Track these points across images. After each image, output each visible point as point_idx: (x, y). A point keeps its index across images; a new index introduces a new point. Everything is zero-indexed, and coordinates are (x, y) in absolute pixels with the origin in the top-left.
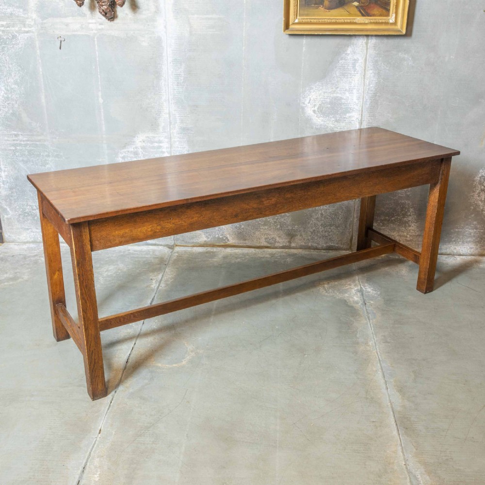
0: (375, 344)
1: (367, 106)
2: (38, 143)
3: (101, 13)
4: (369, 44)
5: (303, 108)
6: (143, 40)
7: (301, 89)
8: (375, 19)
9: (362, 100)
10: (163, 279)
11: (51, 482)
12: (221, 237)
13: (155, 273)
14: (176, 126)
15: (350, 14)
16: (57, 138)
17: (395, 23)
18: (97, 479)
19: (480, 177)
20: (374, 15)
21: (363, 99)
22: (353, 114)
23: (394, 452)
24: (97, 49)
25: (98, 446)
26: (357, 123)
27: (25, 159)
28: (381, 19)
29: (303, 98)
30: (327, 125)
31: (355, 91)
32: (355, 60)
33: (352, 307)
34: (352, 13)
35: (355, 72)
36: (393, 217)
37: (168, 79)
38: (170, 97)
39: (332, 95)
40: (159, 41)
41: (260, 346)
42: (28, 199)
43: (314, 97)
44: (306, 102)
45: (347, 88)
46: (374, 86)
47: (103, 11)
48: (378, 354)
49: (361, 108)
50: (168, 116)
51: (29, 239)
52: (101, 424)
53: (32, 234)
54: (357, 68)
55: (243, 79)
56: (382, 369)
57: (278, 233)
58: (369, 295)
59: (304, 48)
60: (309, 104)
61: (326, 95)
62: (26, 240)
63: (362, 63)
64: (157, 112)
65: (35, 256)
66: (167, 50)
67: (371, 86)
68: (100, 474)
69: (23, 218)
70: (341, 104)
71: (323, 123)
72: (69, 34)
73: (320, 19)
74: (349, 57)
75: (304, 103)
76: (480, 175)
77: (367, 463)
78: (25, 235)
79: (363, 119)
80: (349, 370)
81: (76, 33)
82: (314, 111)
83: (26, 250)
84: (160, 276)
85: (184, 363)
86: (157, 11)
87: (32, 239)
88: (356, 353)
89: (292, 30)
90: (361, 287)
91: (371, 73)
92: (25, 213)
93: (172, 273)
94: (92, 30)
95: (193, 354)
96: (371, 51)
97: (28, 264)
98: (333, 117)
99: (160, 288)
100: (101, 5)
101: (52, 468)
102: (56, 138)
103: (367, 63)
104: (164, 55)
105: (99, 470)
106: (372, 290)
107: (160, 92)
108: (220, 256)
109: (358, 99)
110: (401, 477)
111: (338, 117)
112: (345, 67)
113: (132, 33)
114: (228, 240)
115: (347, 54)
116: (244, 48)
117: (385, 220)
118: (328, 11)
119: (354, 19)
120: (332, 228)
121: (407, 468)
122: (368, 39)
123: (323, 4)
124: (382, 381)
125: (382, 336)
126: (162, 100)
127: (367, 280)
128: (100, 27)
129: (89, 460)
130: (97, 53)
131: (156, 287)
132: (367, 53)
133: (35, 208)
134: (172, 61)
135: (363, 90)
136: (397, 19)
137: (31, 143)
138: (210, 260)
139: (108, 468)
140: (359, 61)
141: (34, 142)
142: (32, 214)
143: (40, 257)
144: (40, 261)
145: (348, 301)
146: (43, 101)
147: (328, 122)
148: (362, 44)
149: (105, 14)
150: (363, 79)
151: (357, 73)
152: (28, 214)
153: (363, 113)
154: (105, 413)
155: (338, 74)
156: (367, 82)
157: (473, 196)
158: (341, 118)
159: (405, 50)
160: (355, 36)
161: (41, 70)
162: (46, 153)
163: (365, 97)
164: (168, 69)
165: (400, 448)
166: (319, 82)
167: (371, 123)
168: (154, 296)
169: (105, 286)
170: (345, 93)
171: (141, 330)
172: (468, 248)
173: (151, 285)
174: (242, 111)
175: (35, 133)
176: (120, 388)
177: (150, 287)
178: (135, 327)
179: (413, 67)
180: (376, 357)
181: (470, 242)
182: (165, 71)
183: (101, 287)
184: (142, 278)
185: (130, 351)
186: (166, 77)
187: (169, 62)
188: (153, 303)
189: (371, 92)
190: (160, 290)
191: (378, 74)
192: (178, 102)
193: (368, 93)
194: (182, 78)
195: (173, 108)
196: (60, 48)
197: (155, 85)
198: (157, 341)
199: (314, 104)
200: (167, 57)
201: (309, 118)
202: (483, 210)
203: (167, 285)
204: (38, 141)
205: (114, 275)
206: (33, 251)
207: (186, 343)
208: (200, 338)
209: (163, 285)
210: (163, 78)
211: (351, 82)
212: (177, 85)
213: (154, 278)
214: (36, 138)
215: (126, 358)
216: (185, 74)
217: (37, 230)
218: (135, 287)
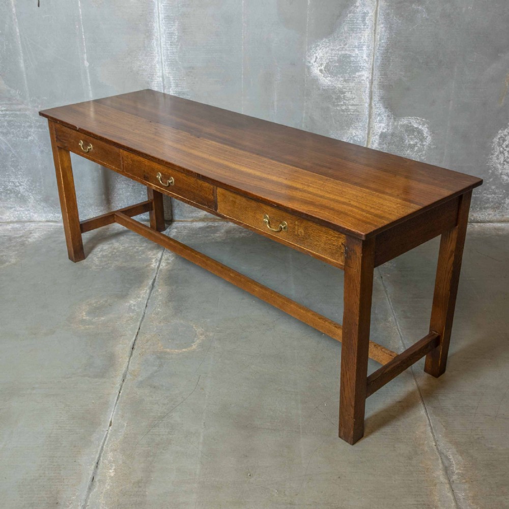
0: (395, 319)
1: (378, 64)
2: (18, 113)
5: (309, 68)
7: (307, 46)
9: (372, 57)
10: (163, 257)
11: (64, 479)
13: (154, 252)
14: (171, 90)
16: (40, 106)
18: (112, 475)
19: (499, 139)
21: (374, 56)
22: (363, 73)
23: (422, 433)
24: (79, 5)
25: (110, 439)
26: (368, 83)
27: (5, 131)
29: (309, 56)
30: (335, 85)
31: (365, 48)
32: (364, 13)
35: (365, 27)
37: (160, 39)
38: (163, 59)
39: (340, 53)
41: (274, 326)
42: (10, 175)
43: (321, 55)
44: (312, 61)
45: (356, 44)
46: (385, 41)
48: (398, 330)
49: (371, 66)
50: (161, 79)
51: (12, 219)
52: (111, 415)
53: (16, 213)
54: (367, 22)
55: (243, 37)
58: (384, 267)
59: (309, 1)
60: (316, 63)
61: (334, 52)
62: (9, 220)
63: (372, 16)
64: (149, 75)
65: (21, 237)
66: (158, 6)
67: (383, 41)
68: (115, 469)
69: (5, 196)
70: (350, 62)
71: (330, 83)
74: (358, 10)
75: (310, 62)
76: (499, 136)
77: (396, 446)
78: (8, 214)
79: (374, 79)
82: (321, 71)
83: (10, 231)
84: (159, 255)
85: (194, 347)
87: (16, 219)
88: (375, 330)
91: (382, 28)
92: (7, 190)
95: (202, 337)
96: (382, 3)
97: (14, 246)
98: (342, 77)
99: (161, 267)
101: (63, 465)
102: (37, 107)
103: (378, 16)
104: (155, 11)
105: (114, 465)
107: (151, 53)
108: (223, 231)
109: (368, 56)
110: (432, 458)
111: (347, 76)
112: (354, 21)
115: (355, 6)
121: (438, 449)
125: (402, 311)
126: (155, 62)
129: (102, 455)
130: (80, 10)
131: (156, 267)
132: (377, 7)
133: (18, 184)
134: (165, 18)
135: (373, 46)
137: (12, 112)
138: (212, 235)
139: (123, 463)
140: (369, 15)
141: (14, 112)
142: (14, 191)
143: (26, 238)
144: (27, 242)
147: (336, 82)
150: (373, 34)
151: (367, 28)
152: (11, 191)
153: (374, 72)
154: (115, 404)
155: (346, 29)
156: (378, 37)
157: (491, 159)
158: (350, 77)
159: (418, 1)
161: (18, 30)
162: (28, 124)
163: (376, 54)
164: (159, 27)
165: (429, 428)
166: (326, 38)
167: (382, 82)
168: (156, 277)
169: (101, 267)
170: (354, 50)
171: (144, 313)
172: (486, 214)
173: (151, 264)
174: (242, 72)
175: (14, 102)
176: (128, 377)
177: (149, 267)
178: (137, 311)
179: (427, 19)
180: (397, 334)
181: (488, 208)
182: (157, 29)
183: (97, 269)
184: (140, 257)
185: (135, 336)
186: (158, 37)
187: (161, 20)
188: (155, 284)
189: (383, 49)
190: (161, 270)
191: (390, 28)
192: (173, 64)
193: (379, 49)
194: (176, 37)
195: (167, 70)
196: (39, 6)
197: (146, 45)
198: (162, 324)
199: (320, 62)
200: (159, 14)
201: (316, 78)
202: (501, 174)
203: (168, 263)
204: (18, 111)
205: (110, 255)
206: (18, 232)
207: (194, 325)
208: (209, 320)
209: (163, 264)
210: (154, 38)
211: (361, 38)
212: (171, 45)
213: (154, 257)
214: (15, 107)
215: (131, 344)
216: (179, 33)
217: (21, 209)
218: (133, 268)
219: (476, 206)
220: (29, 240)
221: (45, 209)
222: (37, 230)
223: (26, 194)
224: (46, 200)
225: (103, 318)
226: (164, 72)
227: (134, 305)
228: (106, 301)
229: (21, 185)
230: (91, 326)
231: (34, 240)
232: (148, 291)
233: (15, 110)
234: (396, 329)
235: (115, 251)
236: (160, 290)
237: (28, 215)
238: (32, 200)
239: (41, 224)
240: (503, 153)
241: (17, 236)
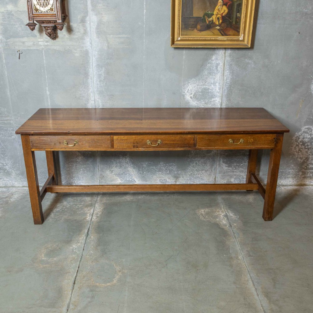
0: (243, 258)
1: (225, 94)
2: (6, 122)
3: (47, 35)
4: (226, 54)
5: (184, 96)
6: (76, 52)
7: (183, 83)
8: (231, 38)
10: (94, 213)
12: (130, 180)
13: (89, 208)
15: (214, 34)
16: (19, 118)
17: (243, 40)
19: (296, 137)
20: (230, 35)
21: (223, 89)
22: (216, 99)
24: (44, 58)
26: (219, 105)
28: (234, 38)
29: (184, 89)
30: (199, 106)
31: (217, 84)
32: (217, 64)
33: (223, 229)
34: (215, 33)
35: (218, 72)
36: (241, 164)
37: (93, 78)
38: (95, 90)
39: (202, 87)
40: (86, 53)
41: (166, 264)
42: (1, 159)
43: (191, 88)
44: (186, 92)
45: (212, 82)
46: (230, 80)
47: (48, 33)
48: (246, 266)
49: (221, 95)
50: (93, 102)
51: (2, 185)
53: (4, 181)
54: (219, 69)
55: (144, 77)
56: (251, 279)
57: (168, 176)
58: (232, 219)
59: (184, 56)
60: (188, 93)
61: (199, 87)
63: (222, 66)
64: (86, 100)
65: (6, 197)
66: (92, 58)
67: (228, 80)
70: (208, 93)
71: (197, 105)
72: (25, 48)
73: (195, 37)
74: (213, 62)
75: (184, 92)
76: (296, 136)
79: (223, 102)
80: (230, 281)
81: (29, 48)
82: (191, 97)
84: (92, 211)
85: (115, 281)
86: (85, 32)
87: (4, 185)
88: (231, 266)
89: (177, 45)
90: (226, 213)
91: (228, 73)
93: (100, 207)
94: (41, 46)
95: (120, 274)
96: (228, 58)
97: (2, 204)
98: (203, 101)
99: (93, 220)
100: (47, 29)
103: (225, 66)
104: (90, 62)
106: (234, 215)
107: (88, 87)
109: (220, 89)
111: (207, 100)
112: (211, 68)
113: (68, 47)
114: (135, 182)
115: (212, 60)
116: (144, 57)
117: (237, 165)
118: (200, 32)
119: (217, 37)
120: (203, 172)
122: (225, 51)
123: (196, 28)
124: (253, 289)
125: (247, 251)
126: (90, 92)
127: (229, 207)
128: (46, 44)
130: (45, 61)
131: (90, 220)
132: (225, 60)
133: (6, 165)
134: (96, 66)
135: (222, 83)
136: (244, 37)
137: (2, 122)
140: (220, 65)
141: (3, 122)
142: (3, 169)
144: (10, 201)
145: (219, 224)
146: (9, 93)
147: (200, 104)
148: (222, 54)
149: (50, 35)
150: (222, 76)
151: (219, 73)
152: (1, 168)
153: (223, 98)
155: (206, 73)
156: (225, 78)
157: (291, 149)
158: (209, 101)
159: (249, 58)
160: (217, 48)
161: (6, 73)
162: (12, 129)
163: (224, 88)
164: (93, 71)
166: (194, 78)
167: (228, 104)
168: (89, 227)
169: (55, 220)
170: (211, 86)
171: (82, 255)
172: (288, 181)
173: (86, 217)
174: (143, 98)
175: (4, 115)
176: (71, 307)
177: (86, 219)
178: (78, 253)
179: (254, 68)
180: (246, 269)
181: (289, 177)
182: (91, 72)
183: (53, 221)
184: (80, 212)
185: (76, 273)
186: (92, 77)
187: (94, 67)
188: (89, 233)
189: (228, 85)
190: (93, 222)
191: (232, 72)
192: (101, 93)
193: (226, 85)
194: (103, 77)
195: (97, 96)
196: (19, 58)
197: (84, 82)
198: (94, 264)
199: (191, 92)
200: (93, 63)
201: (188, 102)
202: (297, 158)
203: (97, 217)
204: (5, 121)
205: (61, 211)
206: (5, 194)
207: (114, 264)
208: (124, 260)
209: (94, 217)
210: (90, 77)
211: (215, 78)
212: (100, 82)
213: (88, 212)
214: (5, 119)
215: (73, 280)
216: (104, 74)
217: (7, 179)
218: (75, 220)
219: (283, 177)
220: (11, 200)
221: (22, 179)
222: (17, 192)
223: (10, 170)
224: (22, 174)
225: (55, 259)
226: (95, 98)
227: (76, 249)
228: (58, 246)
229: (7, 165)
230: (47, 265)
231: (14, 200)
232: (85, 238)
233: (4, 121)
234: (245, 265)
235: (64, 208)
236: (92, 237)
237: (11, 183)
238: (14, 174)
239: (19, 188)
240: (298, 145)
241: (4, 197)
